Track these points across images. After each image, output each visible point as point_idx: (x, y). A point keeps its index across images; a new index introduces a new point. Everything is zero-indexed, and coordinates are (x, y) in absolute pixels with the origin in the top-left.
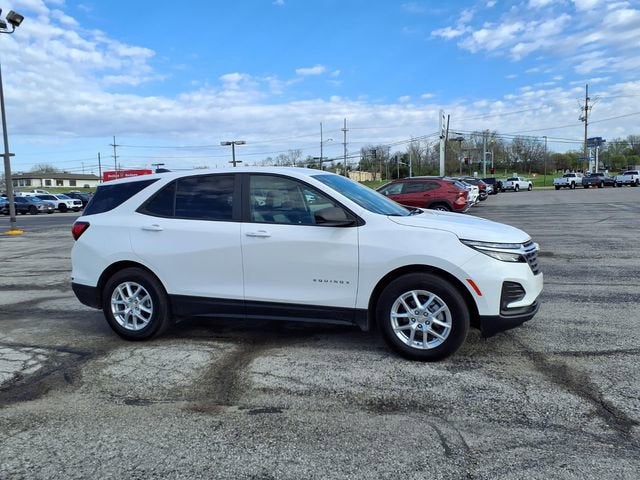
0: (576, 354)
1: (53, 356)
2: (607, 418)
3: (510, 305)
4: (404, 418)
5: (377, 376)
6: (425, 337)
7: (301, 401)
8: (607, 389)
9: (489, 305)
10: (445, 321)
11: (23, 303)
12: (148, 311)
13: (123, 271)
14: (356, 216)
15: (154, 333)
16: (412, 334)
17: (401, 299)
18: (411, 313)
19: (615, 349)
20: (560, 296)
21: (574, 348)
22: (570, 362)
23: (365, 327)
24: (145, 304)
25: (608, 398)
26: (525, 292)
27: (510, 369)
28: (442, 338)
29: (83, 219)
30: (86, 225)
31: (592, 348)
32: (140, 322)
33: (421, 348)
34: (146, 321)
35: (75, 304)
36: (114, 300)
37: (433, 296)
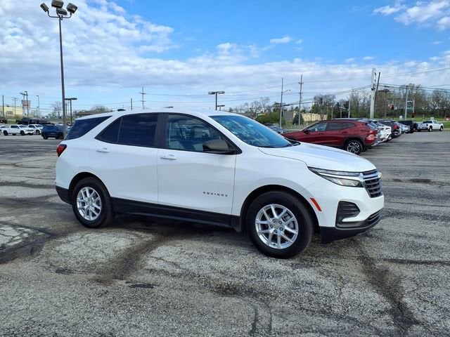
0: (402, 262)
1: (33, 235)
2: (395, 316)
3: (345, 220)
4: (238, 301)
5: (236, 266)
6: (279, 239)
7: (170, 280)
8: (409, 293)
9: (327, 219)
10: (294, 228)
11: (42, 197)
12: (99, 208)
13: (85, 180)
14: (236, 146)
15: (101, 223)
16: (270, 237)
17: (263, 210)
18: (270, 220)
19: (436, 260)
20: (416, 214)
21: (403, 257)
22: (393, 268)
23: (238, 229)
24: (98, 203)
25: (406, 300)
26: (359, 211)
27: (341, 270)
28: (290, 242)
29: (63, 142)
30: (65, 147)
31: (418, 258)
32: (94, 215)
33: (276, 247)
34: (97, 215)
35: (58, 200)
36: (78, 199)
37: (286, 209)
